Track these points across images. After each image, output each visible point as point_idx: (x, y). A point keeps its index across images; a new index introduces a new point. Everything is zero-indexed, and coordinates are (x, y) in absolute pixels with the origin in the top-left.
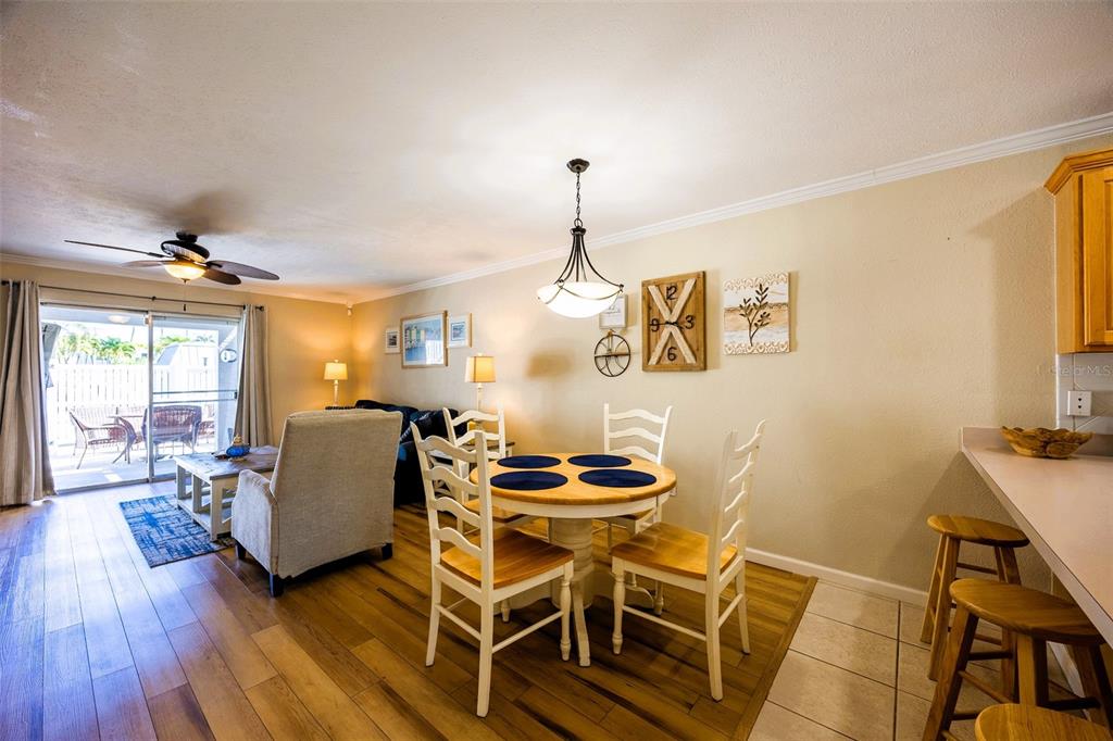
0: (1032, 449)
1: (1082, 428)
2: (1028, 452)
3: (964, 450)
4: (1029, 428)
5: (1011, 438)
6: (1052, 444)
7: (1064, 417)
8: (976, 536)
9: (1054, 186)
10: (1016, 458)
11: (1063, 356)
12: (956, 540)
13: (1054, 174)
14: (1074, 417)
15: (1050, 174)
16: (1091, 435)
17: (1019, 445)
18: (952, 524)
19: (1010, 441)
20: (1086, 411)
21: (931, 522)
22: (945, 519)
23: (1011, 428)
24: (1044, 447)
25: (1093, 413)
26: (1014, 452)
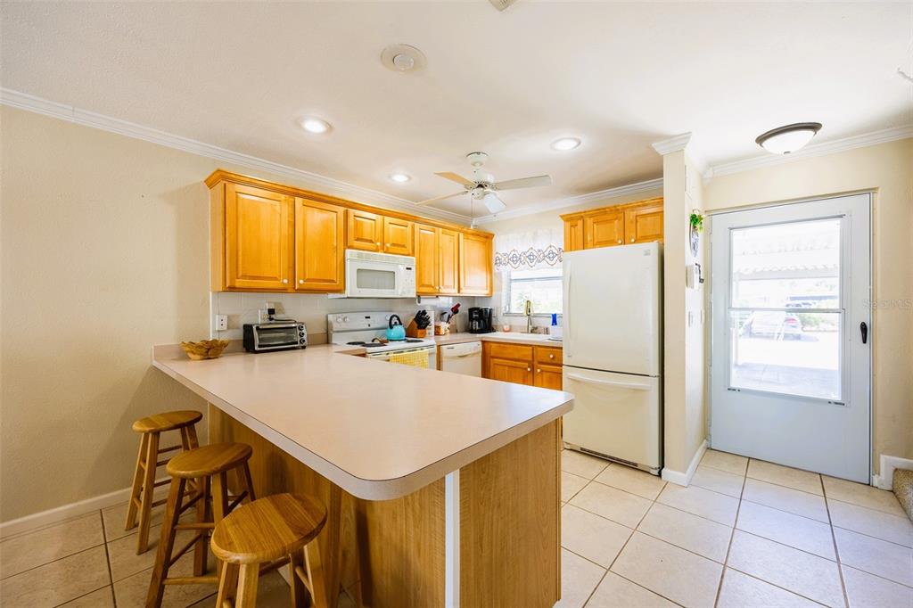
0: (201, 354)
1: (224, 338)
2: (198, 357)
3: (155, 363)
4: (198, 342)
5: (188, 349)
6: (211, 350)
7: (214, 332)
8: (172, 425)
9: (210, 183)
10: (190, 363)
11: (214, 292)
12: (156, 434)
13: (211, 176)
14: (219, 331)
15: (209, 174)
16: (230, 341)
17: (193, 352)
18: (153, 423)
19: (188, 352)
20: (225, 328)
21: (136, 427)
22: (147, 421)
23: (187, 342)
24: (207, 352)
25: (228, 328)
26: (189, 358)
